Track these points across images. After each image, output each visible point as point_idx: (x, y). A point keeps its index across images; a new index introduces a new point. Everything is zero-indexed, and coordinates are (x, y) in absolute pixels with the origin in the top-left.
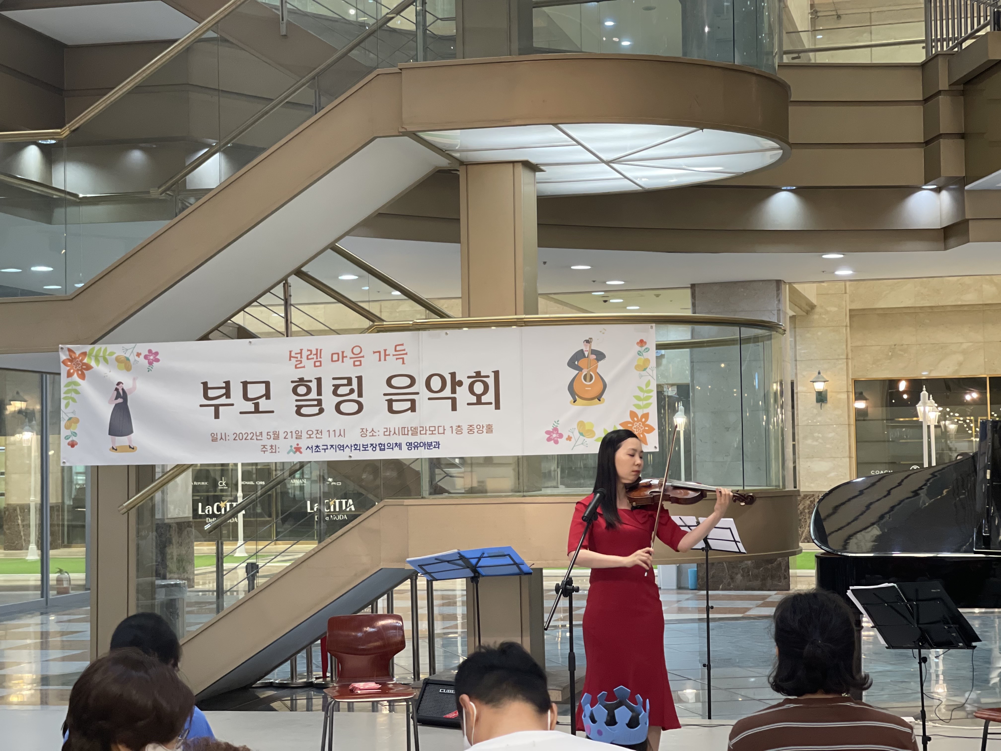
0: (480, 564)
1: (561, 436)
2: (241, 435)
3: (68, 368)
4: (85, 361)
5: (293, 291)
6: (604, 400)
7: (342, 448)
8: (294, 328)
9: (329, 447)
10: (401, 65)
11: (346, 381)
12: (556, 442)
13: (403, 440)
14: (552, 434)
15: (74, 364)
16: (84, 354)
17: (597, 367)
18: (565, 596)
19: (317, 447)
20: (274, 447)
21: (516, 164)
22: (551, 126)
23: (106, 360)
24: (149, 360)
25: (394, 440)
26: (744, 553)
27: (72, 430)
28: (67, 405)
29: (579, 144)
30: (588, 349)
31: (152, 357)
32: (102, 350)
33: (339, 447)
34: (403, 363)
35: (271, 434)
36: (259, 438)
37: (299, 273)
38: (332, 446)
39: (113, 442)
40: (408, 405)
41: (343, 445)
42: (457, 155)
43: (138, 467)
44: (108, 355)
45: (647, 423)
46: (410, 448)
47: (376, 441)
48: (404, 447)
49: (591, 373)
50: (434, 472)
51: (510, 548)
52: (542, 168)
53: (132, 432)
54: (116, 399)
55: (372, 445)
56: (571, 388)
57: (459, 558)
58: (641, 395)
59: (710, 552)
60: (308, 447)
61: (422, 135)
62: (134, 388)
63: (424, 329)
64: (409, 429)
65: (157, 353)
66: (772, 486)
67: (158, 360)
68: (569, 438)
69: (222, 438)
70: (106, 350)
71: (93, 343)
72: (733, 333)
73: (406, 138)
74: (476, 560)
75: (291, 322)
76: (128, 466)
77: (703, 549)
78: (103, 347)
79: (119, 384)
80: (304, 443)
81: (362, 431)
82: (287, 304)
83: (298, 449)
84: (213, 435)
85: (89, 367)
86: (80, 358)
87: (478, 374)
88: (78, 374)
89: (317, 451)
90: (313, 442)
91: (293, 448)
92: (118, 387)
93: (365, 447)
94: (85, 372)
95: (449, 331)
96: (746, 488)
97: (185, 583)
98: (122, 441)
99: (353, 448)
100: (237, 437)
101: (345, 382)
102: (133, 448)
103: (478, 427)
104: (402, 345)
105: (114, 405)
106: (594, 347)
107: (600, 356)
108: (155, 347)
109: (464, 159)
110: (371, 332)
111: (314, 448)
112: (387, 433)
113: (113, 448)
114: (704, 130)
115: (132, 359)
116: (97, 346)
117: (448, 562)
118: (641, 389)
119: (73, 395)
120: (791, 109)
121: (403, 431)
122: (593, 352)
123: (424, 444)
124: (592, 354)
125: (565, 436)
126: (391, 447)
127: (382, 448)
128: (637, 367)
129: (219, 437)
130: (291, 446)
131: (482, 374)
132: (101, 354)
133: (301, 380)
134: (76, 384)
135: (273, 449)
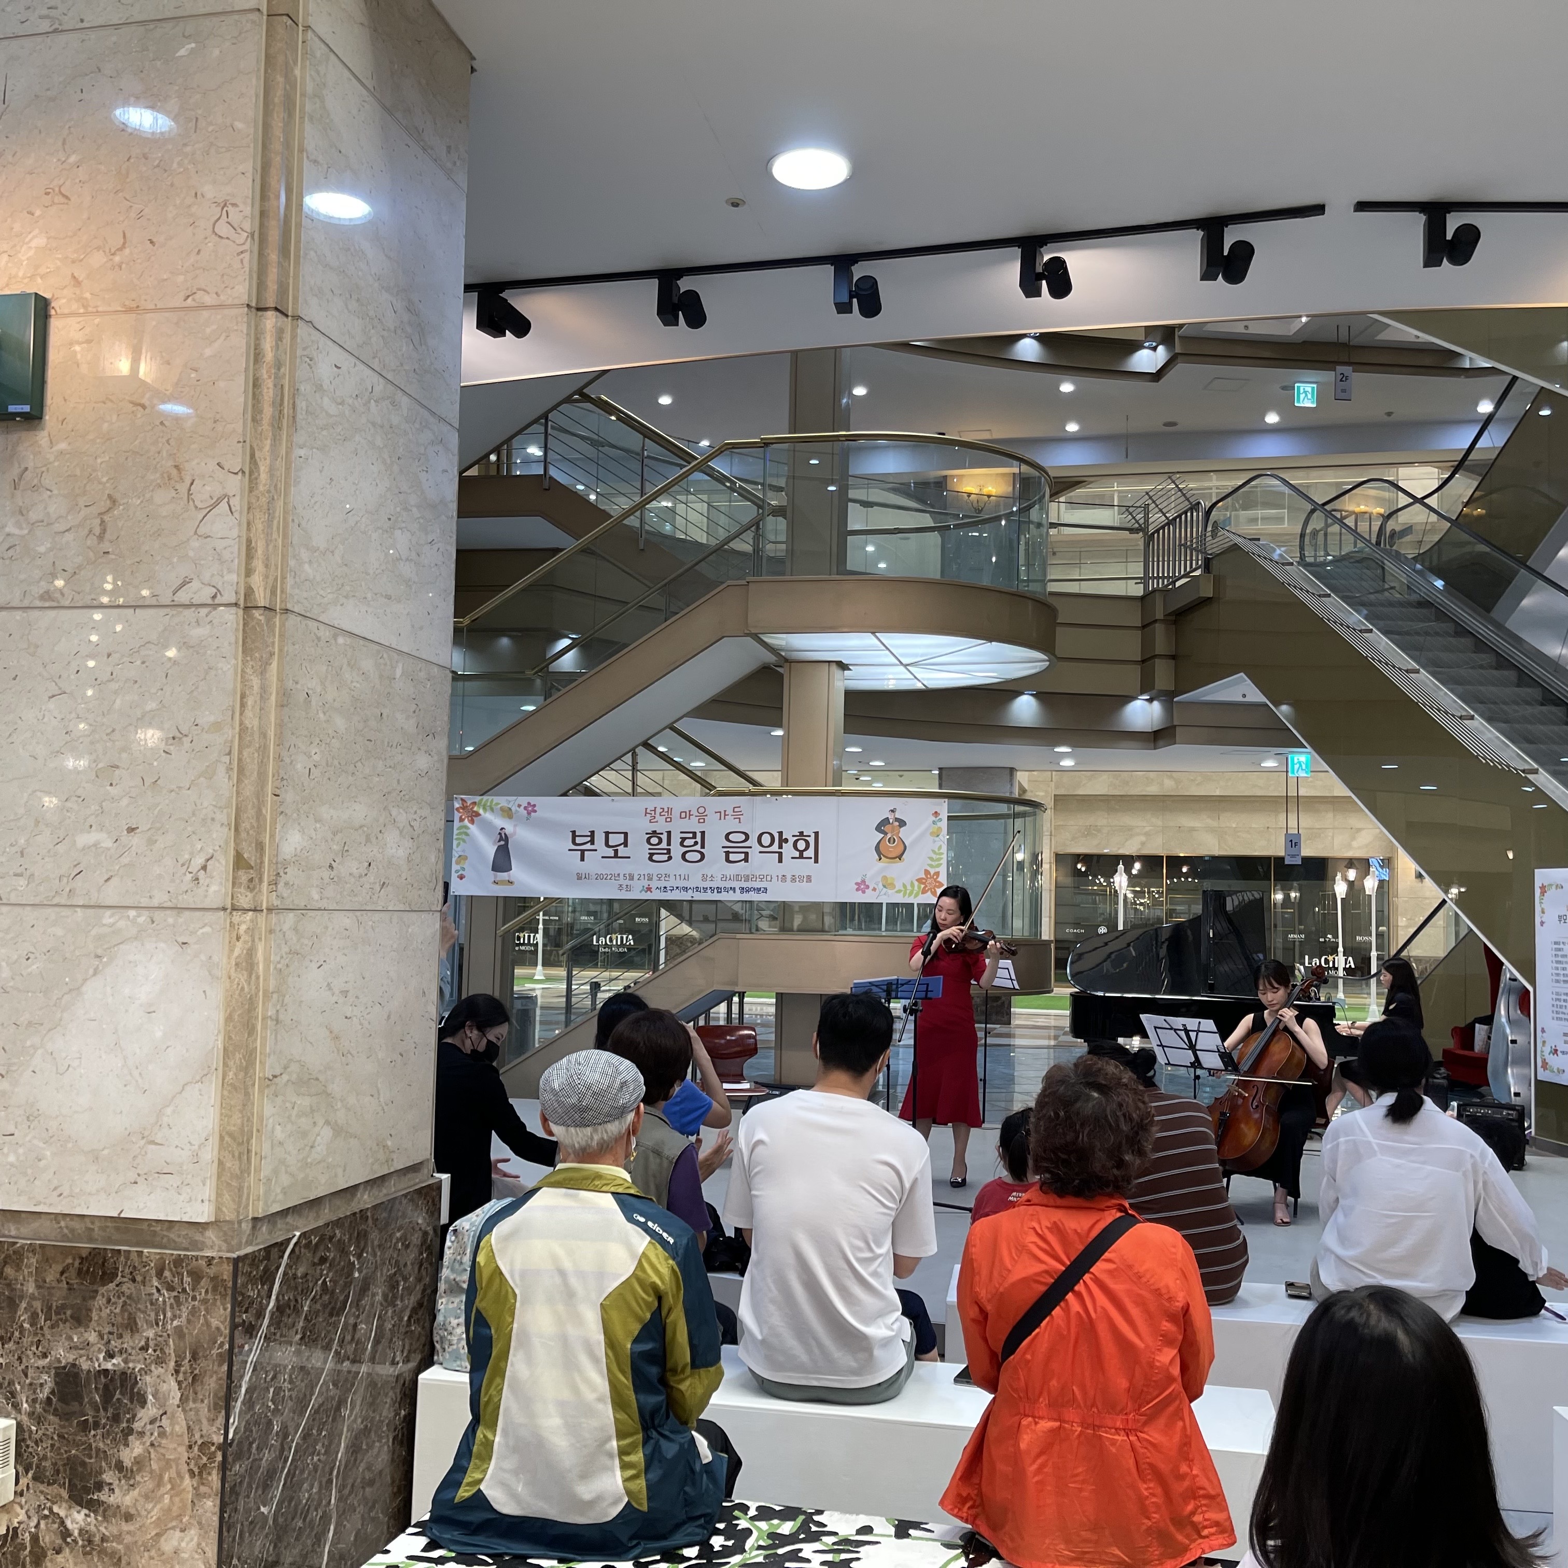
1: (868, 887)
2: (602, 875)
3: (461, 814)
4: (475, 809)
5: (639, 759)
6: (904, 859)
7: (686, 890)
8: (639, 790)
9: (675, 888)
10: (749, 579)
12: (864, 892)
13: (737, 885)
14: (860, 885)
15: (466, 811)
16: (474, 803)
17: (899, 832)
19: (665, 888)
21: (831, 663)
22: (870, 634)
23: (492, 810)
24: (528, 811)
25: (729, 884)
27: (461, 865)
28: (458, 845)
29: (888, 649)
30: (893, 817)
31: (530, 809)
32: (489, 800)
33: (684, 888)
34: (740, 822)
35: (627, 875)
36: (616, 878)
37: (646, 745)
38: (677, 888)
39: (495, 876)
40: (743, 856)
41: (687, 887)
42: (785, 654)
43: (505, 897)
44: (494, 805)
45: (938, 879)
46: (742, 892)
47: (714, 885)
48: (738, 891)
49: (895, 837)
52: (851, 667)
53: (511, 869)
54: (499, 841)
55: (711, 888)
56: (877, 849)
58: (934, 857)
60: (657, 888)
61: (762, 637)
62: (515, 833)
63: (757, 795)
64: (743, 876)
65: (534, 806)
67: (535, 811)
68: (874, 889)
69: (586, 877)
70: (492, 800)
71: (482, 795)
72: (1003, 808)
73: (748, 638)
75: (637, 785)
78: (490, 798)
79: (502, 829)
80: (654, 884)
81: (703, 876)
82: (634, 769)
83: (649, 889)
84: (579, 874)
85: (478, 815)
86: (471, 807)
87: (801, 833)
88: (468, 820)
89: (665, 892)
90: (662, 884)
91: (645, 888)
92: (501, 832)
93: (705, 889)
94: (475, 818)
96: (1014, 936)
98: (503, 876)
99: (695, 890)
100: (599, 877)
101: (691, 835)
102: (511, 883)
103: (800, 877)
104: (740, 807)
105: (497, 846)
106: (898, 815)
107: (902, 823)
108: (533, 800)
109: (789, 658)
110: (713, 796)
111: (662, 889)
112: (724, 879)
113: (495, 882)
114: (992, 643)
115: (513, 809)
116: (485, 798)
118: (934, 851)
119: (464, 837)
120: (1059, 630)
121: (737, 877)
122: (897, 820)
123: (755, 889)
124: (895, 821)
125: (871, 888)
126: (727, 890)
127: (719, 890)
128: (932, 834)
129: (584, 876)
130: (643, 886)
131: (805, 834)
132: (488, 804)
133: (654, 832)
134: (468, 828)
135: (629, 888)
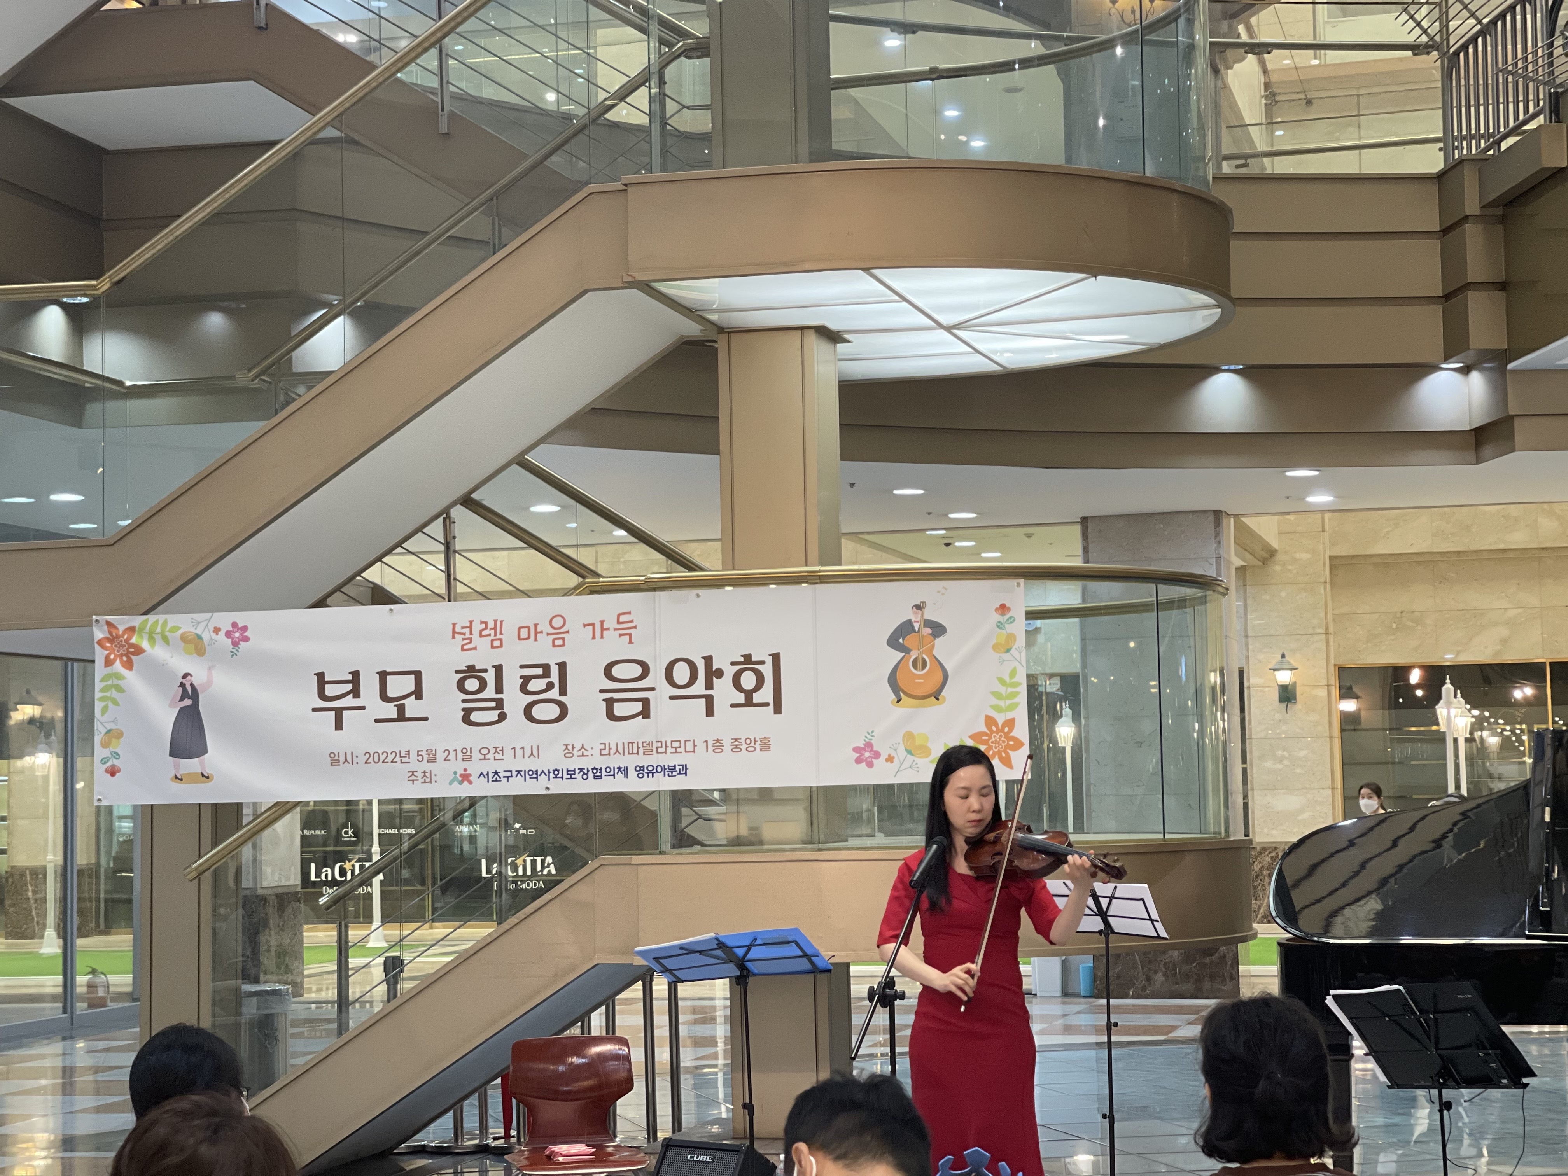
0: (749, 957)
1: (877, 755)
2: (376, 755)
3: (106, 652)
4: (134, 640)
5: (457, 530)
6: (944, 698)
7: (535, 776)
8: (460, 589)
9: (514, 774)
10: (627, 179)
11: (541, 669)
12: (870, 765)
13: (631, 762)
14: (863, 752)
15: (116, 646)
16: (132, 630)
17: (933, 646)
18: (884, 1006)
19: (496, 773)
20: (428, 775)
21: (805, 331)
22: (860, 271)
23: (166, 640)
24: (233, 638)
25: (616, 762)
26: (1165, 939)
27: (112, 750)
28: (105, 710)
29: (904, 299)
30: (919, 619)
31: (237, 635)
32: (160, 623)
33: (531, 773)
34: (631, 642)
35: (424, 753)
36: (404, 760)
37: (468, 502)
38: (519, 772)
39: (177, 767)
40: (638, 707)
41: (537, 771)
42: (714, 317)
43: (215, 806)
44: (170, 631)
45: (1012, 734)
46: (641, 775)
47: (587, 763)
48: (632, 773)
49: (925, 656)
50: (679, 812)
51: (796, 930)
52: (847, 336)
53: (206, 752)
54: (182, 699)
55: (581, 770)
56: (893, 680)
57: (716, 947)
58: (1002, 690)
59: (1111, 935)
60: (482, 774)
61: (659, 286)
62: (210, 683)
63: (662, 589)
64: (640, 745)
65: (245, 629)
66: (1210, 833)
67: (247, 639)
68: (890, 759)
69: (346, 760)
70: (165, 623)
71: (146, 613)
72: (1144, 593)
73: (635, 291)
74: (745, 949)
75: (455, 579)
76: (200, 804)
77: (1100, 932)
78: (161, 618)
79: (185, 676)
80: (475, 768)
81: (567, 748)
82: (449, 550)
83: (466, 777)
84: (332, 755)
85: (139, 651)
86: (126, 637)
87: (747, 658)
88: (122, 662)
89: (496, 781)
90: (490, 766)
91: (458, 775)
92: (184, 681)
93: (571, 774)
94: (133, 658)
95: (702, 592)
96: (1167, 836)
97: (288, 989)
98: (191, 765)
99: (552, 775)
100: (371, 758)
101: (540, 671)
102: (208, 777)
103: (748, 741)
104: (629, 613)
105: (178, 709)
106: (929, 615)
107: (938, 630)
108: (242, 618)
109: (724, 324)
110: (580, 594)
111: (491, 775)
112: (606, 752)
113: (176, 777)
114: (1099, 277)
115: (206, 637)
116: (152, 618)
117: (700, 952)
118: (1002, 681)
119: (114, 694)
120: (1235, 245)
121: (631, 748)
122: (928, 623)
123: (664, 769)
124: (925, 626)
125: (884, 756)
126: (611, 773)
127: (598, 775)
128: (996, 647)
129: (342, 759)
130: (455, 773)
131: (754, 659)
132: (159, 630)
133: (471, 668)
134: (119, 677)
135: (427, 777)
